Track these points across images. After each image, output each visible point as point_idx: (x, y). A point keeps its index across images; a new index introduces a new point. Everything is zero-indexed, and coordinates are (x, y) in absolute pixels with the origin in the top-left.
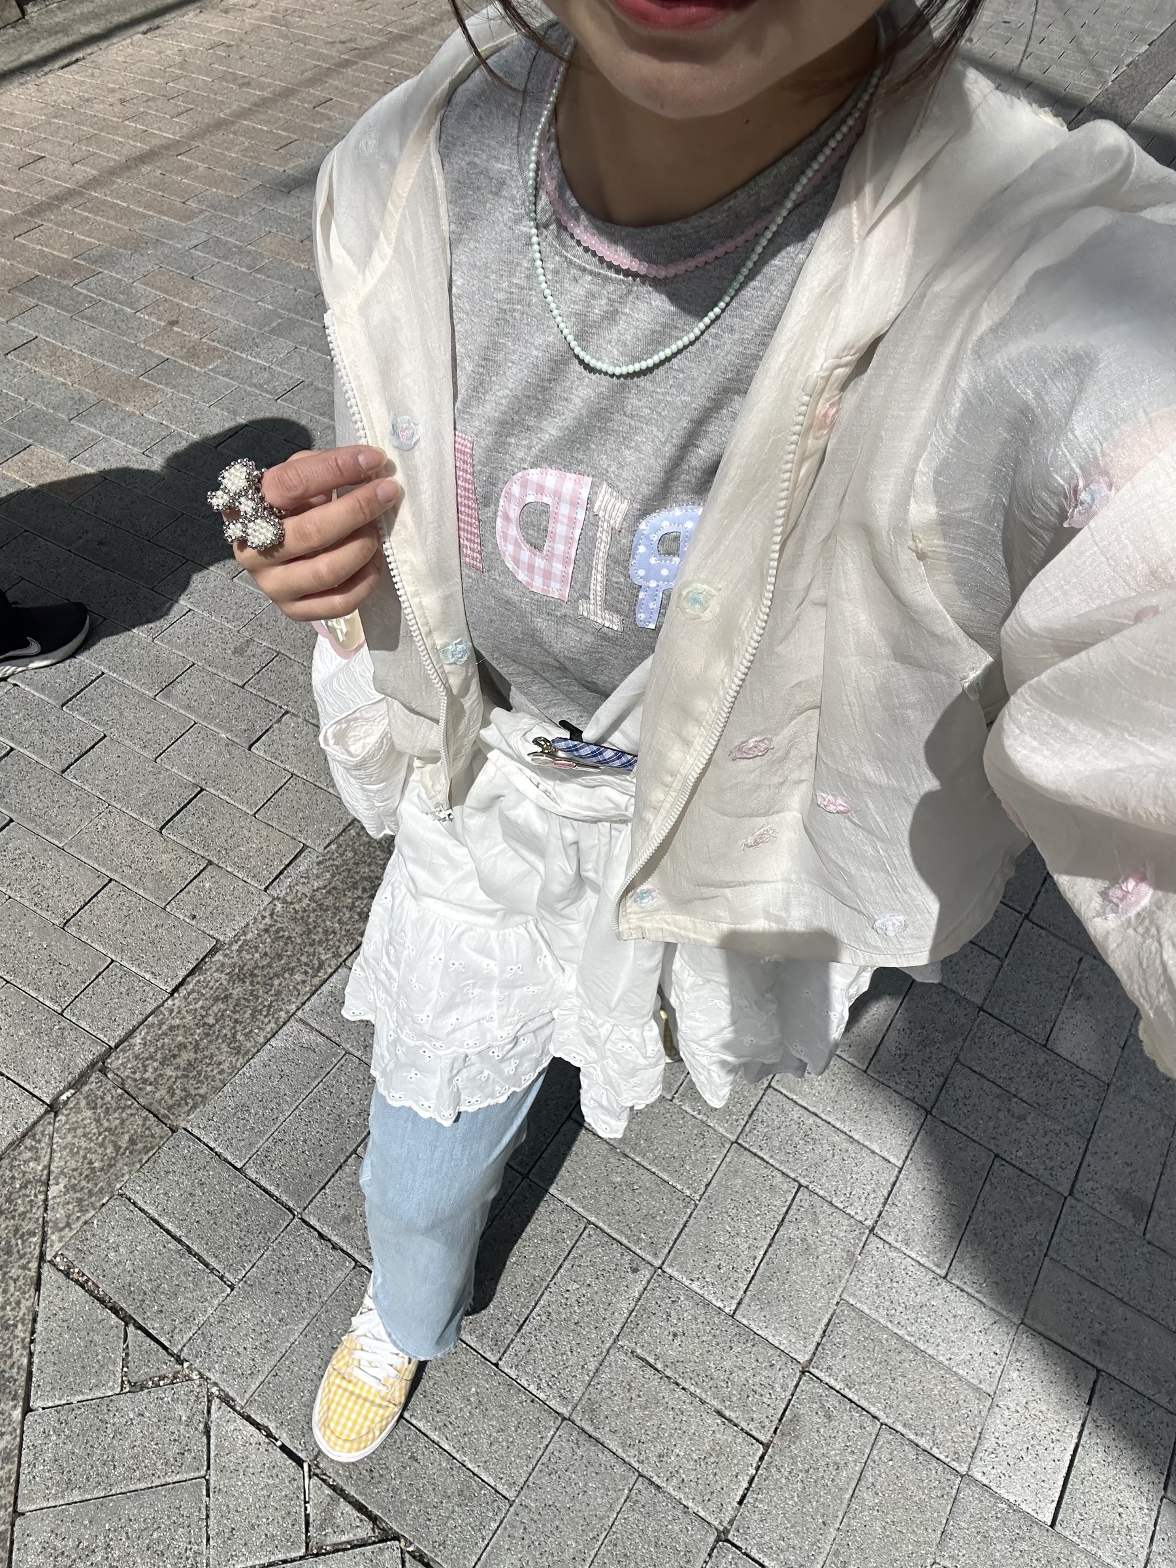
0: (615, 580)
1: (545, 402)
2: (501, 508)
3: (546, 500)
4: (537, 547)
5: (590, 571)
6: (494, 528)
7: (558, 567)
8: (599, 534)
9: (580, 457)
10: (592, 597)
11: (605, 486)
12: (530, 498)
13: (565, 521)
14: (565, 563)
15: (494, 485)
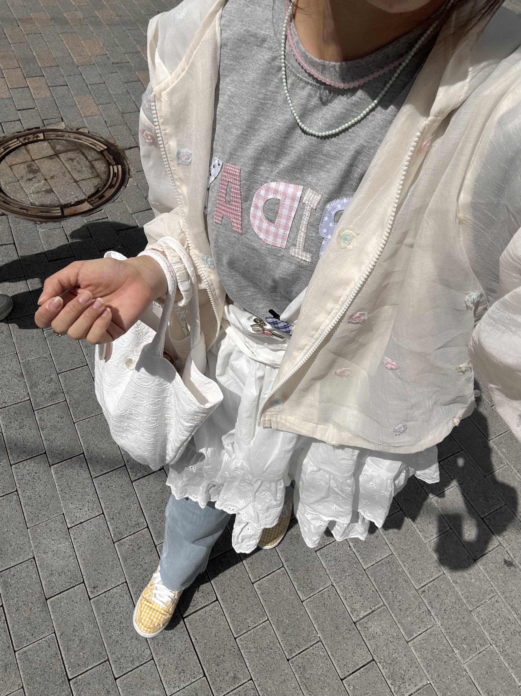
0: (310, 235)
1: (281, 149)
2: (253, 202)
3: (279, 197)
4: (271, 221)
5: (297, 232)
6: (249, 212)
7: (281, 231)
8: (304, 213)
9: (298, 176)
10: (297, 245)
11: (309, 190)
12: (271, 196)
13: (288, 208)
14: (285, 229)
15: (250, 190)
